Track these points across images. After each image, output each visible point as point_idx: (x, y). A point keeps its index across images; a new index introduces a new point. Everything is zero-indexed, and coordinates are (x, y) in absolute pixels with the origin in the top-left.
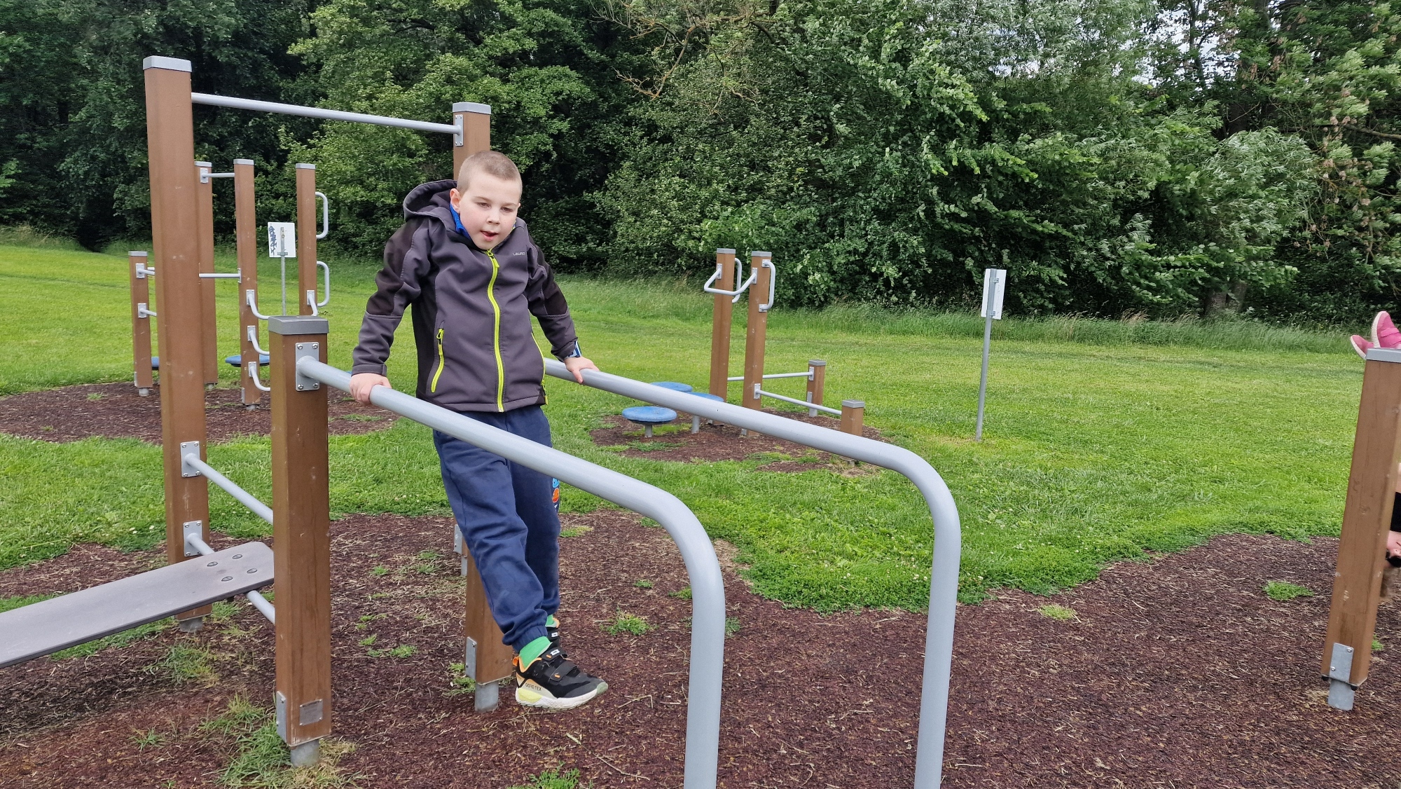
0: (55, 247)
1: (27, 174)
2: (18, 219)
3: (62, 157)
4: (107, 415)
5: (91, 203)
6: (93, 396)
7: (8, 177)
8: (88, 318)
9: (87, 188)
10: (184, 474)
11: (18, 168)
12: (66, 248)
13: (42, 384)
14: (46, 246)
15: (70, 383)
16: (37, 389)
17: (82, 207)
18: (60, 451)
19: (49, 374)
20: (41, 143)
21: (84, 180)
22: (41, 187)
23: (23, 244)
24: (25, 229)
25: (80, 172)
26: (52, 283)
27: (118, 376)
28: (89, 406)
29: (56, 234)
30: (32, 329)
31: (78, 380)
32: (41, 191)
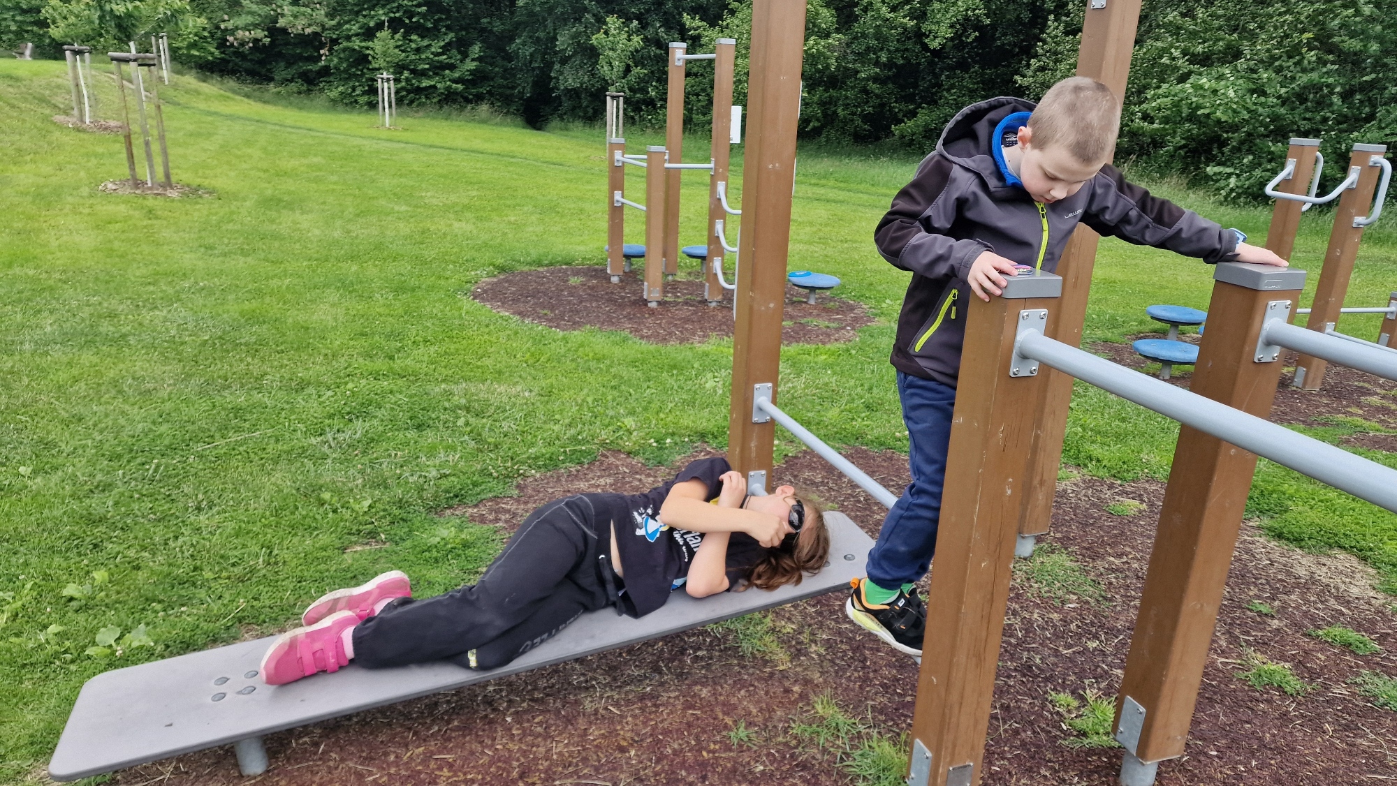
0: (508, 125)
1: (487, 57)
2: (479, 98)
3: (512, 39)
4: (591, 301)
5: (535, 84)
6: (574, 281)
7: (473, 60)
8: (549, 197)
9: (533, 69)
10: (755, 419)
11: (480, 51)
12: (516, 126)
13: (530, 264)
14: (501, 124)
15: (551, 264)
16: (526, 269)
17: (528, 89)
18: (565, 339)
19: (534, 254)
20: (498, 27)
21: (531, 62)
22: (497, 69)
23: (483, 122)
24: (484, 108)
25: (527, 53)
26: (512, 160)
27: (590, 259)
28: (573, 290)
29: (508, 113)
30: (509, 206)
31: (558, 262)
32: (498, 73)
